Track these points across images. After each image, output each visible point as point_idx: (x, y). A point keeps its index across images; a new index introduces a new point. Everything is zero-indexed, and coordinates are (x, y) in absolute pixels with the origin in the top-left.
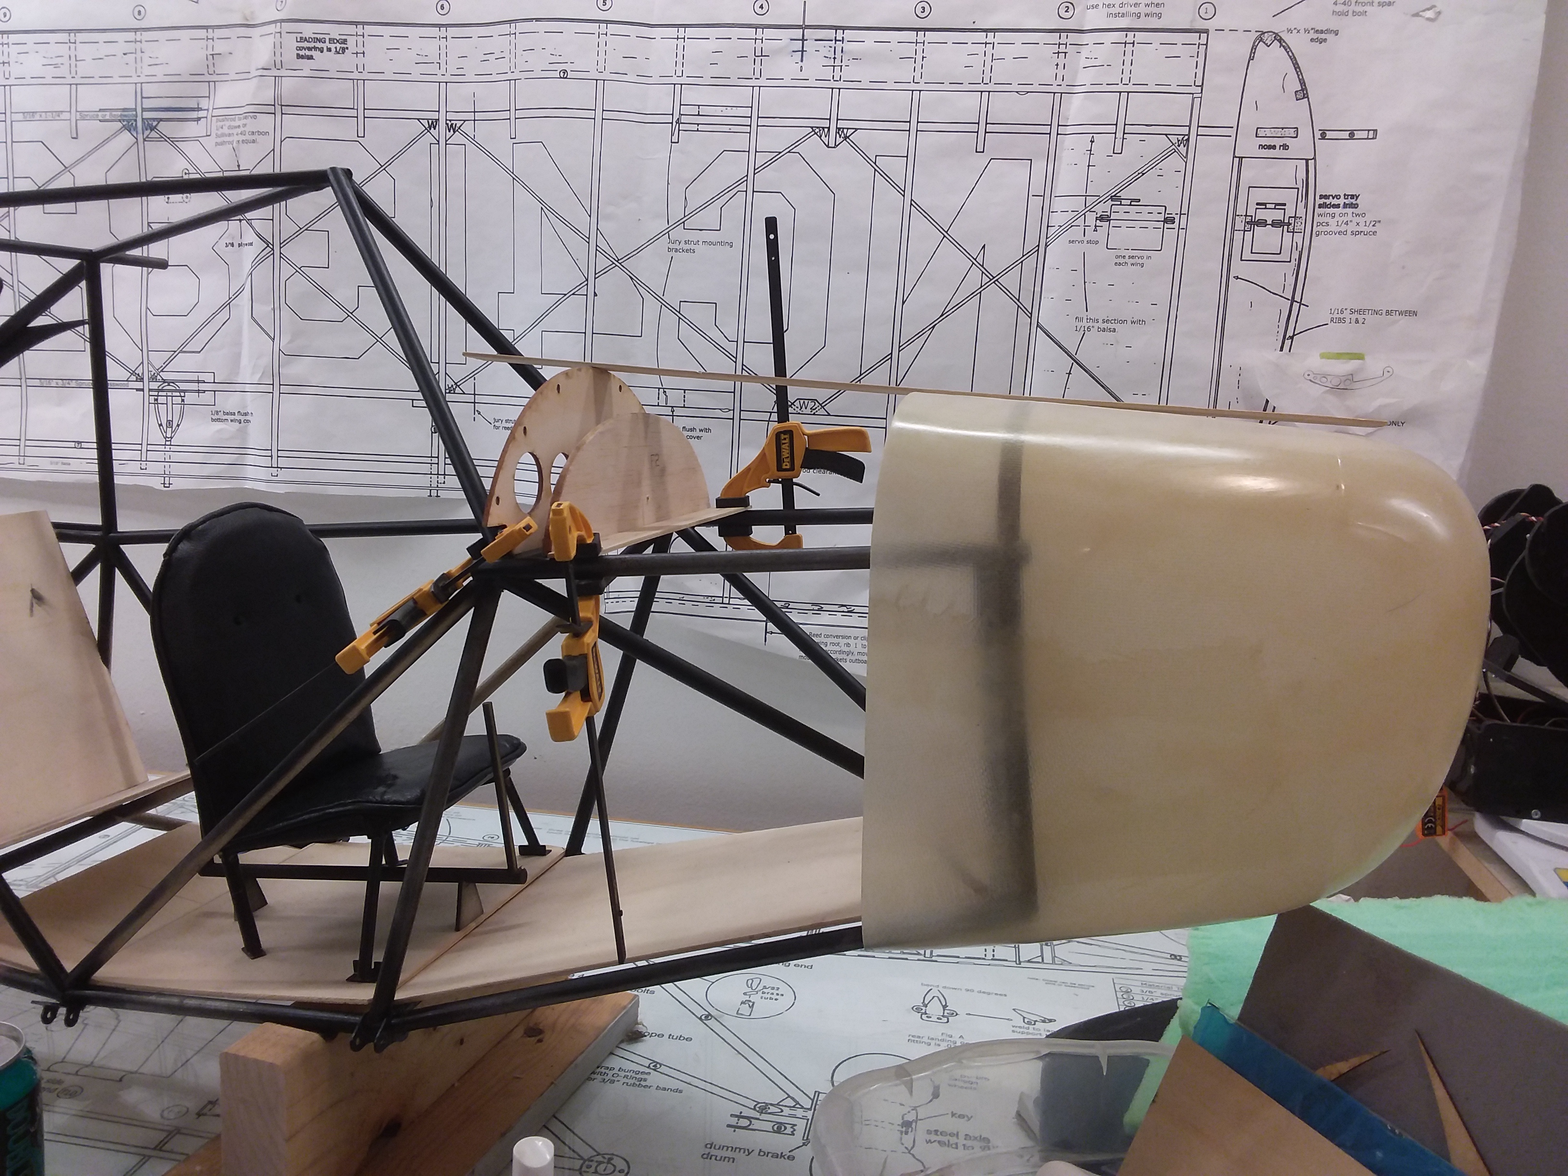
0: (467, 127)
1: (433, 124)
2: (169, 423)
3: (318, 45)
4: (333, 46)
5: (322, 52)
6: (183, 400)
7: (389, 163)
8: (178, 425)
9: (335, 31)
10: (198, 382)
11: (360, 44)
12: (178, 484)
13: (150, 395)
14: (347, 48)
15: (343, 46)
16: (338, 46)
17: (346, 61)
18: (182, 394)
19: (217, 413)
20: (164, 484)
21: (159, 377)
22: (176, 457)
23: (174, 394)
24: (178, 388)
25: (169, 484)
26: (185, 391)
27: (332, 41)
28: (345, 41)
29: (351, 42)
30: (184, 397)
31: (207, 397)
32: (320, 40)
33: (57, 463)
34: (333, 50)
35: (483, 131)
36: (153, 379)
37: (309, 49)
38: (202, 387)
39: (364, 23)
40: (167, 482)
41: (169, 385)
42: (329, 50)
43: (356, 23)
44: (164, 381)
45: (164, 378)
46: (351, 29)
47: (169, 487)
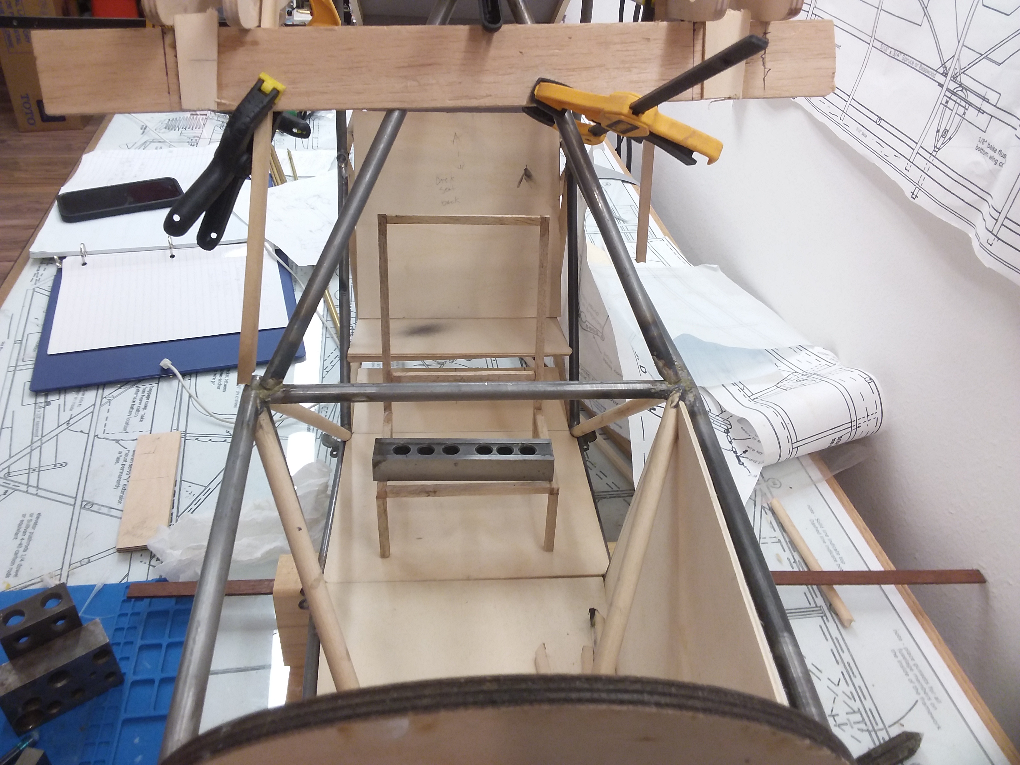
2: (945, 132)
6: (964, 114)
8: (950, 139)
10: (984, 99)
12: (922, 201)
13: (945, 95)
18: (967, 106)
19: (984, 141)
20: (913, 193)
21: (958, 79)
22: (933, 172)
23: (963, 104)
24: (966, 98)
25: (916, 196)
26: (970, 104)
30: (967, 109)
31: (982, 120)
33: (860, 132)
36: (954, 78)
38: (986, 107)
40: (915, 193)
41: (962, 91)
44: (960, 85)
45: (962, 82)
47: (914, 199)
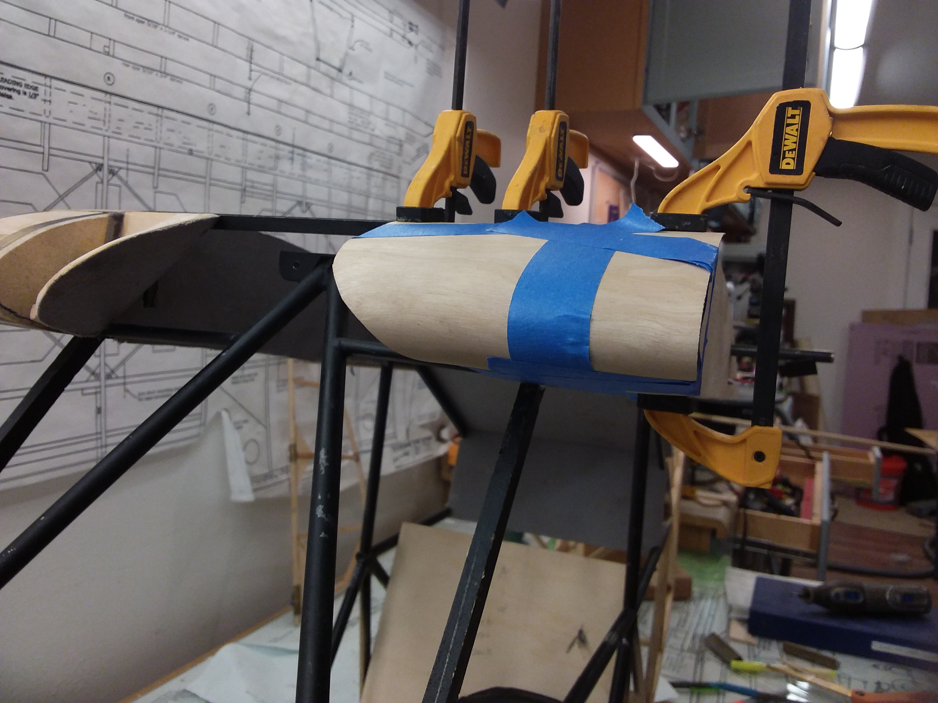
0: (122, 173)
1: (100, 167)
3: (17, 87)
4: (28, 91)
5: (19, 94)
7: (67, 194)
9: (30, 79)
11: (48, 93)
14: (38, 95)
15: (35, 92)
16: (32, 92)
17: (37, 105)
27: (27, 86)
28: (36, 89)
29: (41, 90)
32: (18, 84)
34: (28, 94)
35: (133, 178)
37: (10, 89)
39: (52, 77)
42: (25, 93)
43: (46, 76)
46: (41, 80)
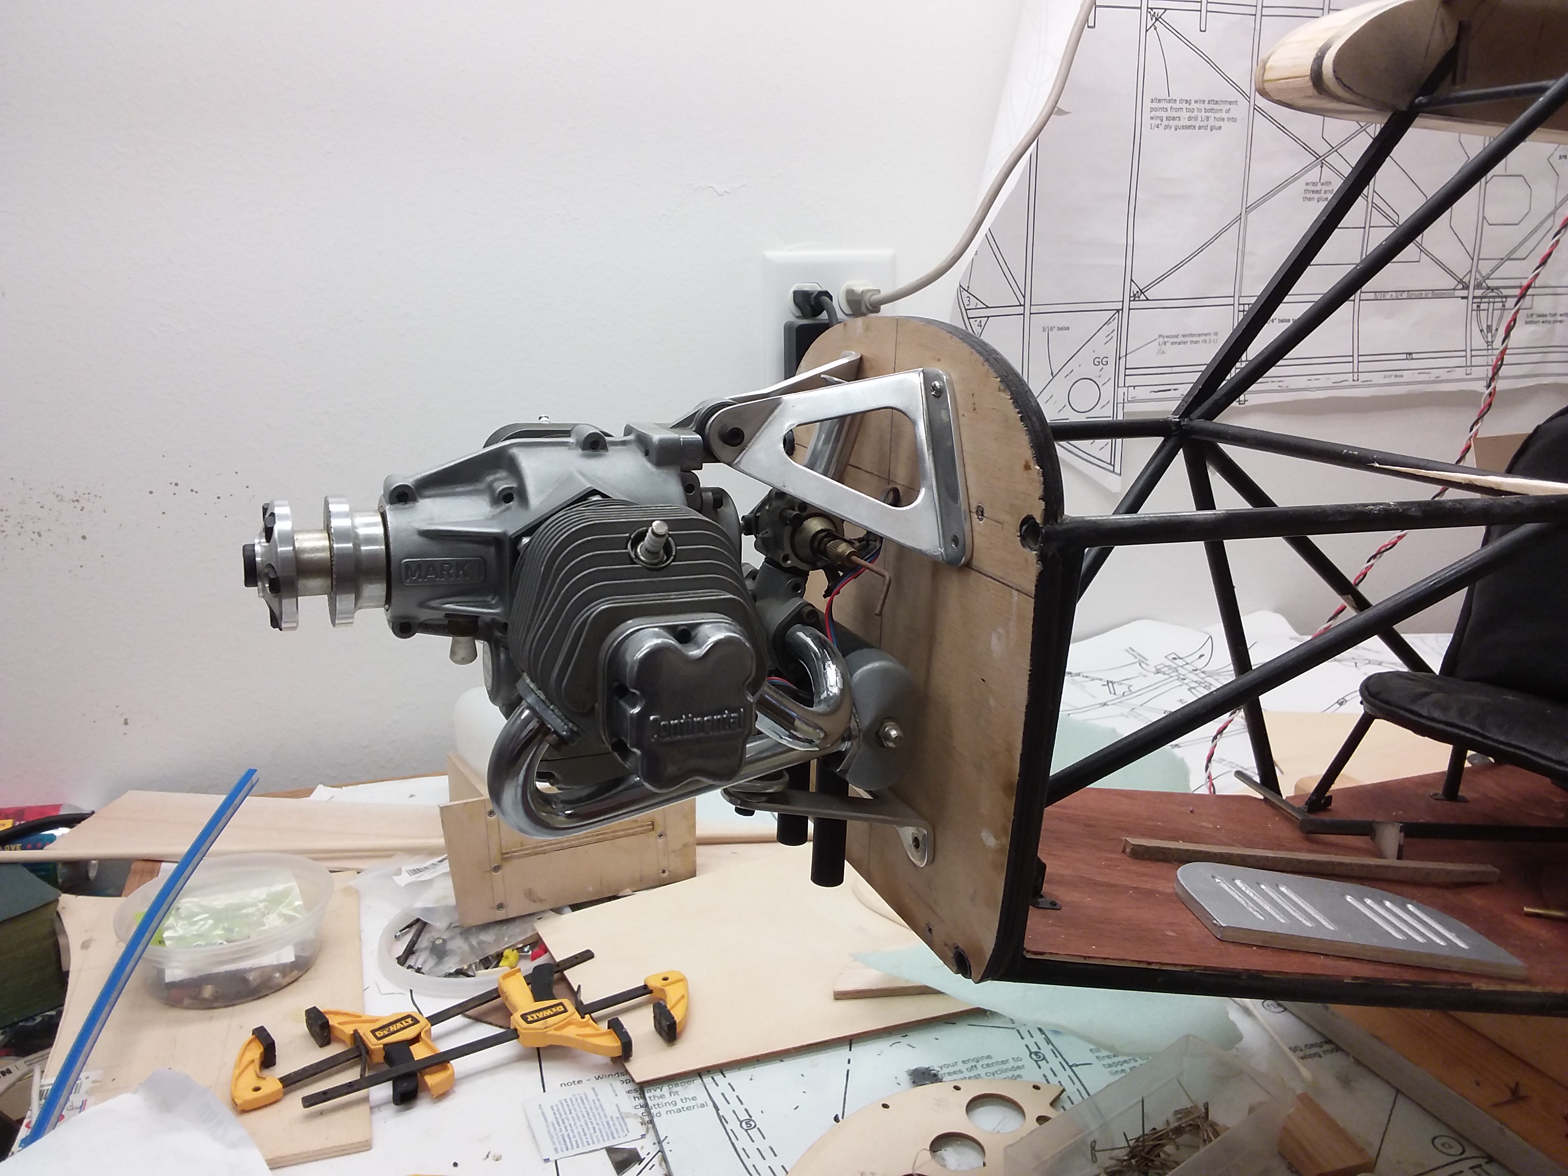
2: (1489, 328)
6: (1506, 305)
8: (1497, 330)
12: (1502, 386)
13: (1473, 303)
19: (1532, 315)
21: (1485, 284)
23: (1497, 300)
24: (1503, 293)
26: (1506, 297)
30: (1505, 302)
33: (1390, 376)
36: (1478, 286)
41: (1492, 290)
44: (1488, 288)
